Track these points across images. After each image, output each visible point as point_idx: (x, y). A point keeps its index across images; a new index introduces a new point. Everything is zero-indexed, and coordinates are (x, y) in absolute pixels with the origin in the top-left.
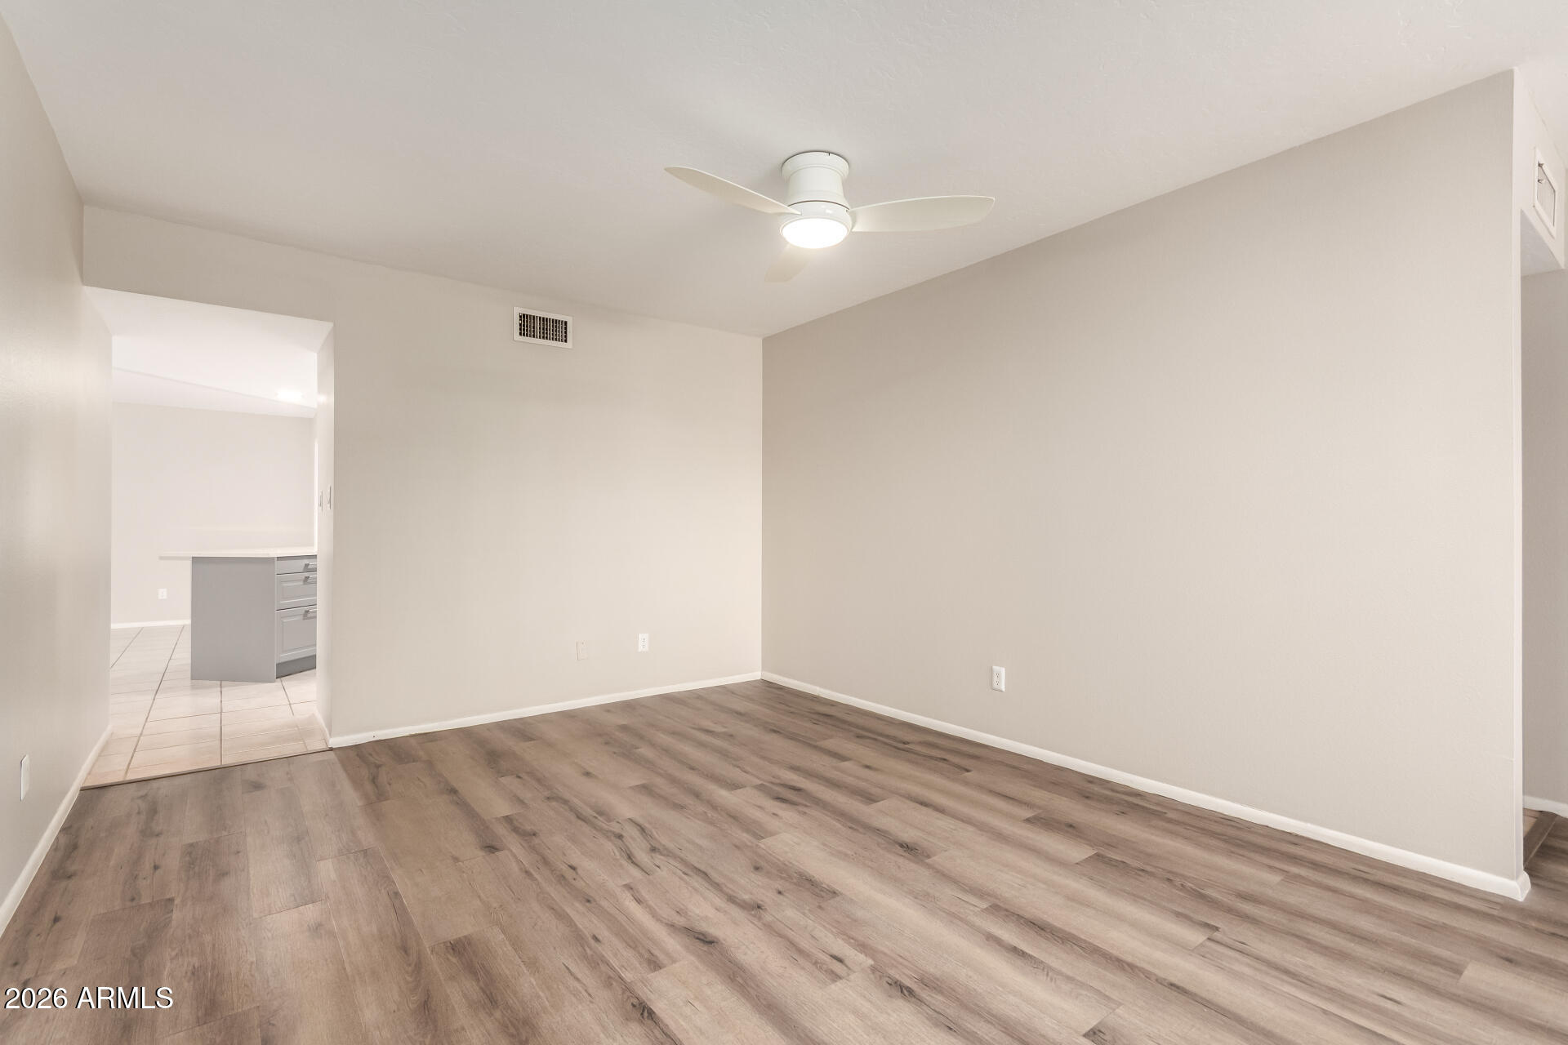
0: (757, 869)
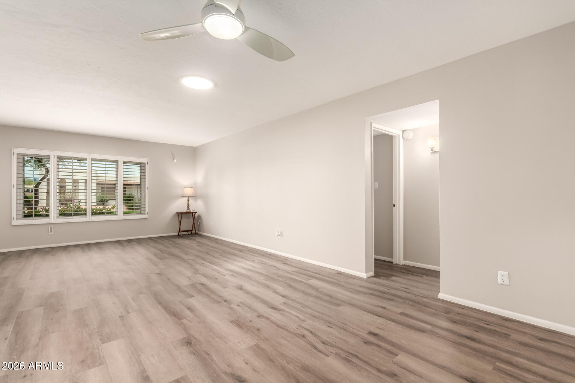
0: (258, 330)
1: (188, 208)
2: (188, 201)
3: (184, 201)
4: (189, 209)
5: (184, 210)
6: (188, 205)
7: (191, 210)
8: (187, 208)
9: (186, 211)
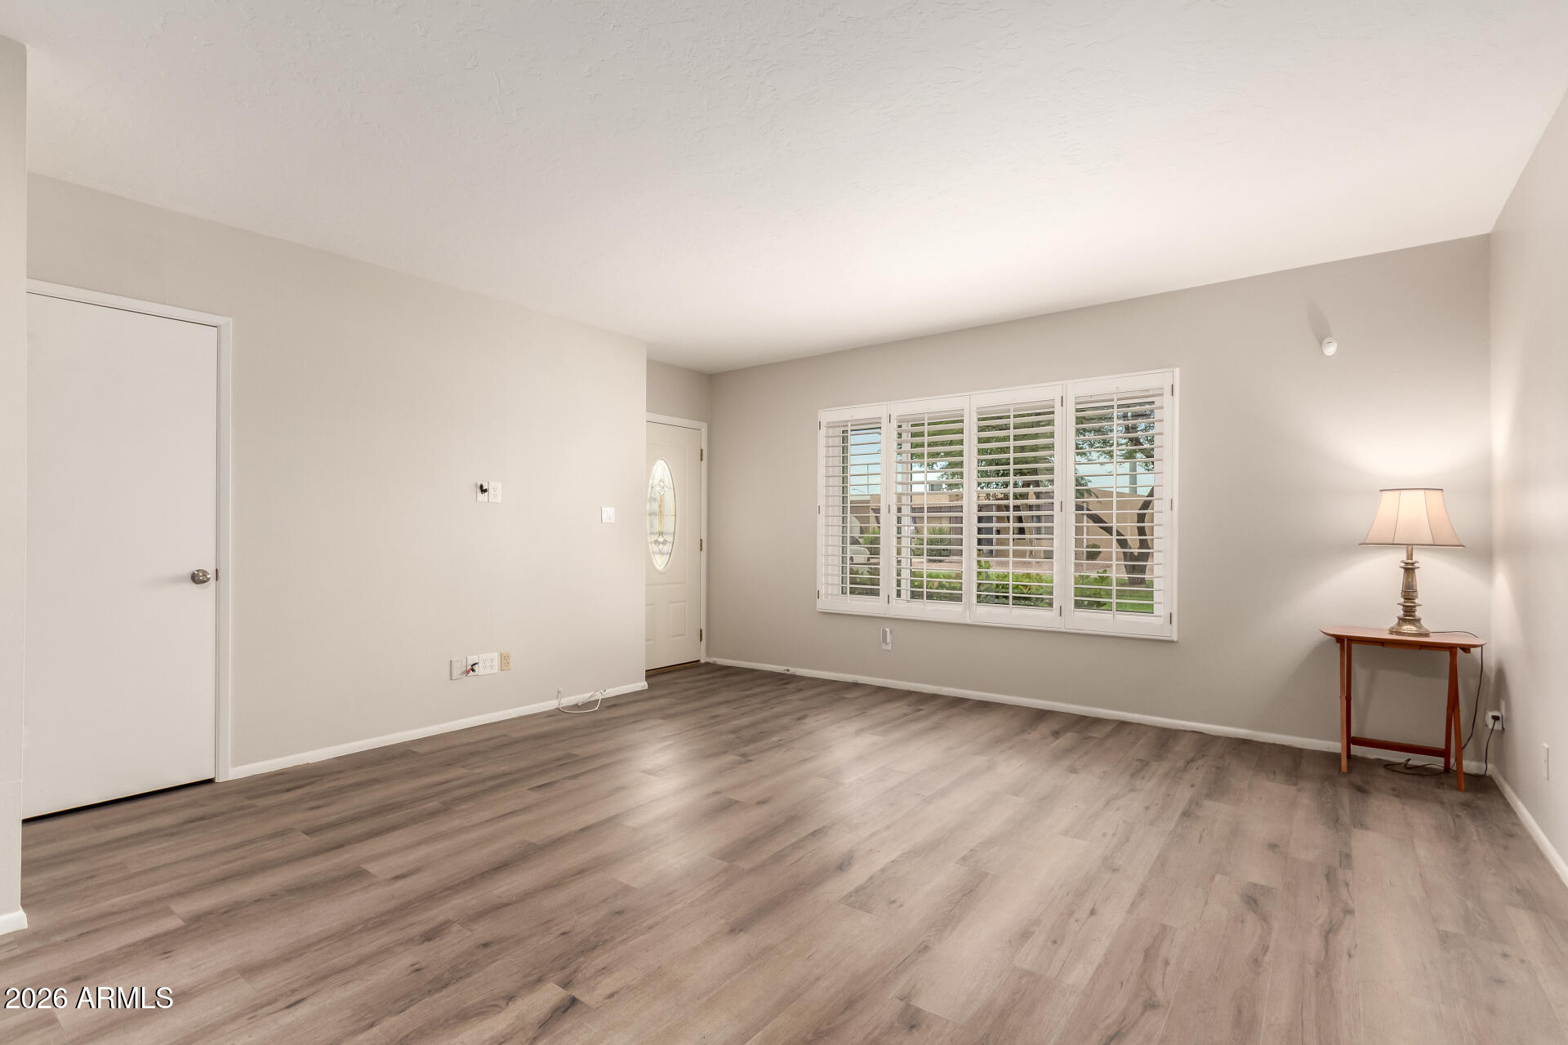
1: (1409, 613)
2: (1409, 569)
3: (1384, 570)
4: (1416, 621)
5: (1382, 623)
6: (1409, 593)
7: (1427, 624)
8: (1401, 613)
9: (1391, 632)
